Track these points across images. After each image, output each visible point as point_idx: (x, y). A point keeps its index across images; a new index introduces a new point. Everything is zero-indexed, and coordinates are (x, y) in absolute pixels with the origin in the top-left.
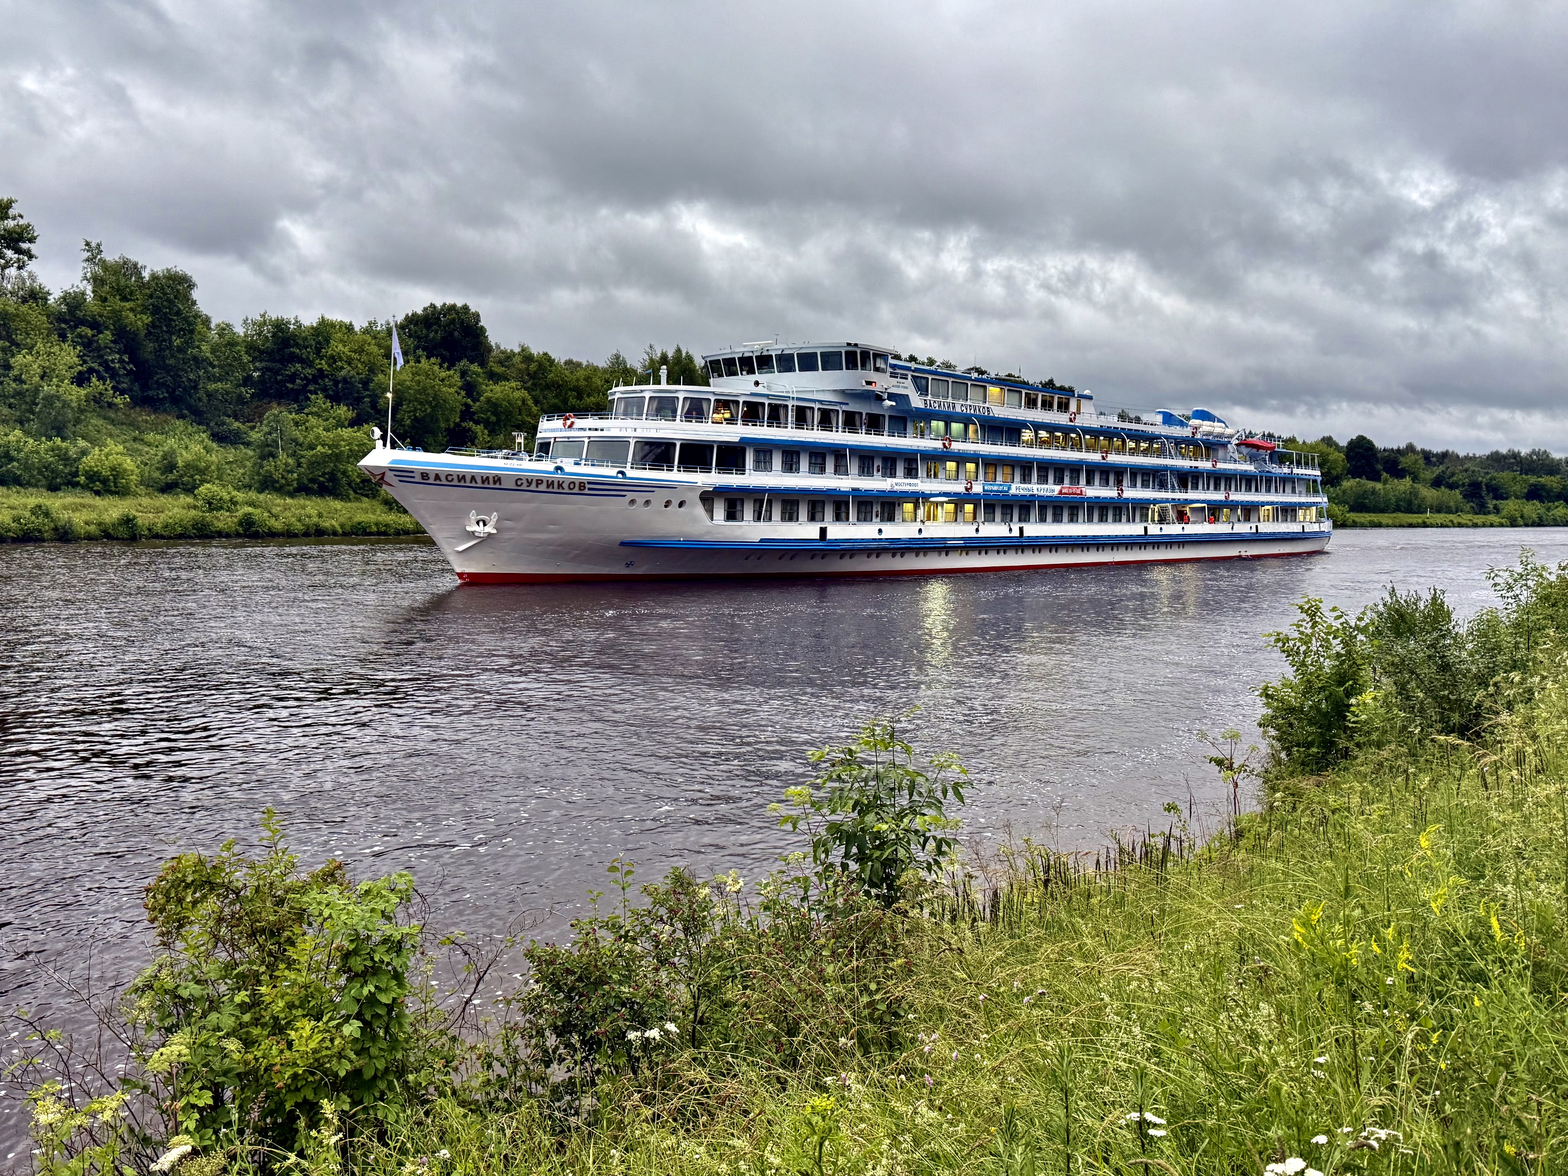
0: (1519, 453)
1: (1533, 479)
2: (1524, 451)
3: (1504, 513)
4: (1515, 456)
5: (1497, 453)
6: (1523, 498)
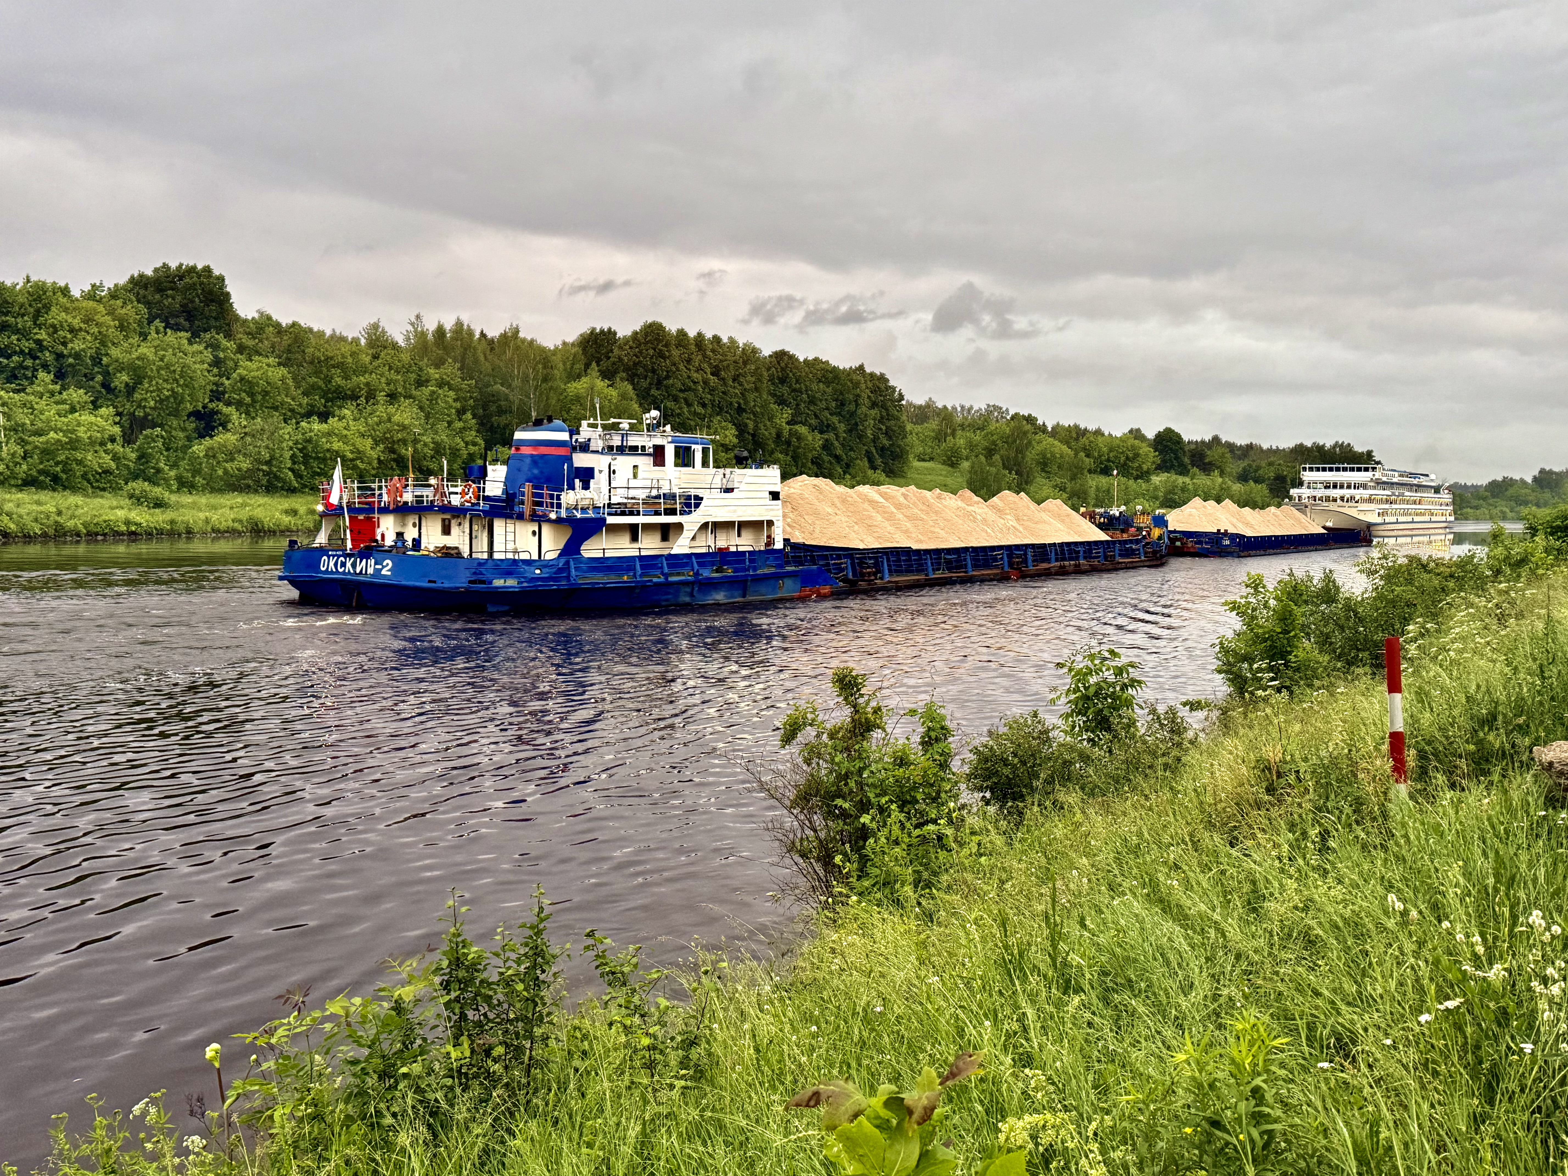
4: (1320, 448)
5: (1301, 445)
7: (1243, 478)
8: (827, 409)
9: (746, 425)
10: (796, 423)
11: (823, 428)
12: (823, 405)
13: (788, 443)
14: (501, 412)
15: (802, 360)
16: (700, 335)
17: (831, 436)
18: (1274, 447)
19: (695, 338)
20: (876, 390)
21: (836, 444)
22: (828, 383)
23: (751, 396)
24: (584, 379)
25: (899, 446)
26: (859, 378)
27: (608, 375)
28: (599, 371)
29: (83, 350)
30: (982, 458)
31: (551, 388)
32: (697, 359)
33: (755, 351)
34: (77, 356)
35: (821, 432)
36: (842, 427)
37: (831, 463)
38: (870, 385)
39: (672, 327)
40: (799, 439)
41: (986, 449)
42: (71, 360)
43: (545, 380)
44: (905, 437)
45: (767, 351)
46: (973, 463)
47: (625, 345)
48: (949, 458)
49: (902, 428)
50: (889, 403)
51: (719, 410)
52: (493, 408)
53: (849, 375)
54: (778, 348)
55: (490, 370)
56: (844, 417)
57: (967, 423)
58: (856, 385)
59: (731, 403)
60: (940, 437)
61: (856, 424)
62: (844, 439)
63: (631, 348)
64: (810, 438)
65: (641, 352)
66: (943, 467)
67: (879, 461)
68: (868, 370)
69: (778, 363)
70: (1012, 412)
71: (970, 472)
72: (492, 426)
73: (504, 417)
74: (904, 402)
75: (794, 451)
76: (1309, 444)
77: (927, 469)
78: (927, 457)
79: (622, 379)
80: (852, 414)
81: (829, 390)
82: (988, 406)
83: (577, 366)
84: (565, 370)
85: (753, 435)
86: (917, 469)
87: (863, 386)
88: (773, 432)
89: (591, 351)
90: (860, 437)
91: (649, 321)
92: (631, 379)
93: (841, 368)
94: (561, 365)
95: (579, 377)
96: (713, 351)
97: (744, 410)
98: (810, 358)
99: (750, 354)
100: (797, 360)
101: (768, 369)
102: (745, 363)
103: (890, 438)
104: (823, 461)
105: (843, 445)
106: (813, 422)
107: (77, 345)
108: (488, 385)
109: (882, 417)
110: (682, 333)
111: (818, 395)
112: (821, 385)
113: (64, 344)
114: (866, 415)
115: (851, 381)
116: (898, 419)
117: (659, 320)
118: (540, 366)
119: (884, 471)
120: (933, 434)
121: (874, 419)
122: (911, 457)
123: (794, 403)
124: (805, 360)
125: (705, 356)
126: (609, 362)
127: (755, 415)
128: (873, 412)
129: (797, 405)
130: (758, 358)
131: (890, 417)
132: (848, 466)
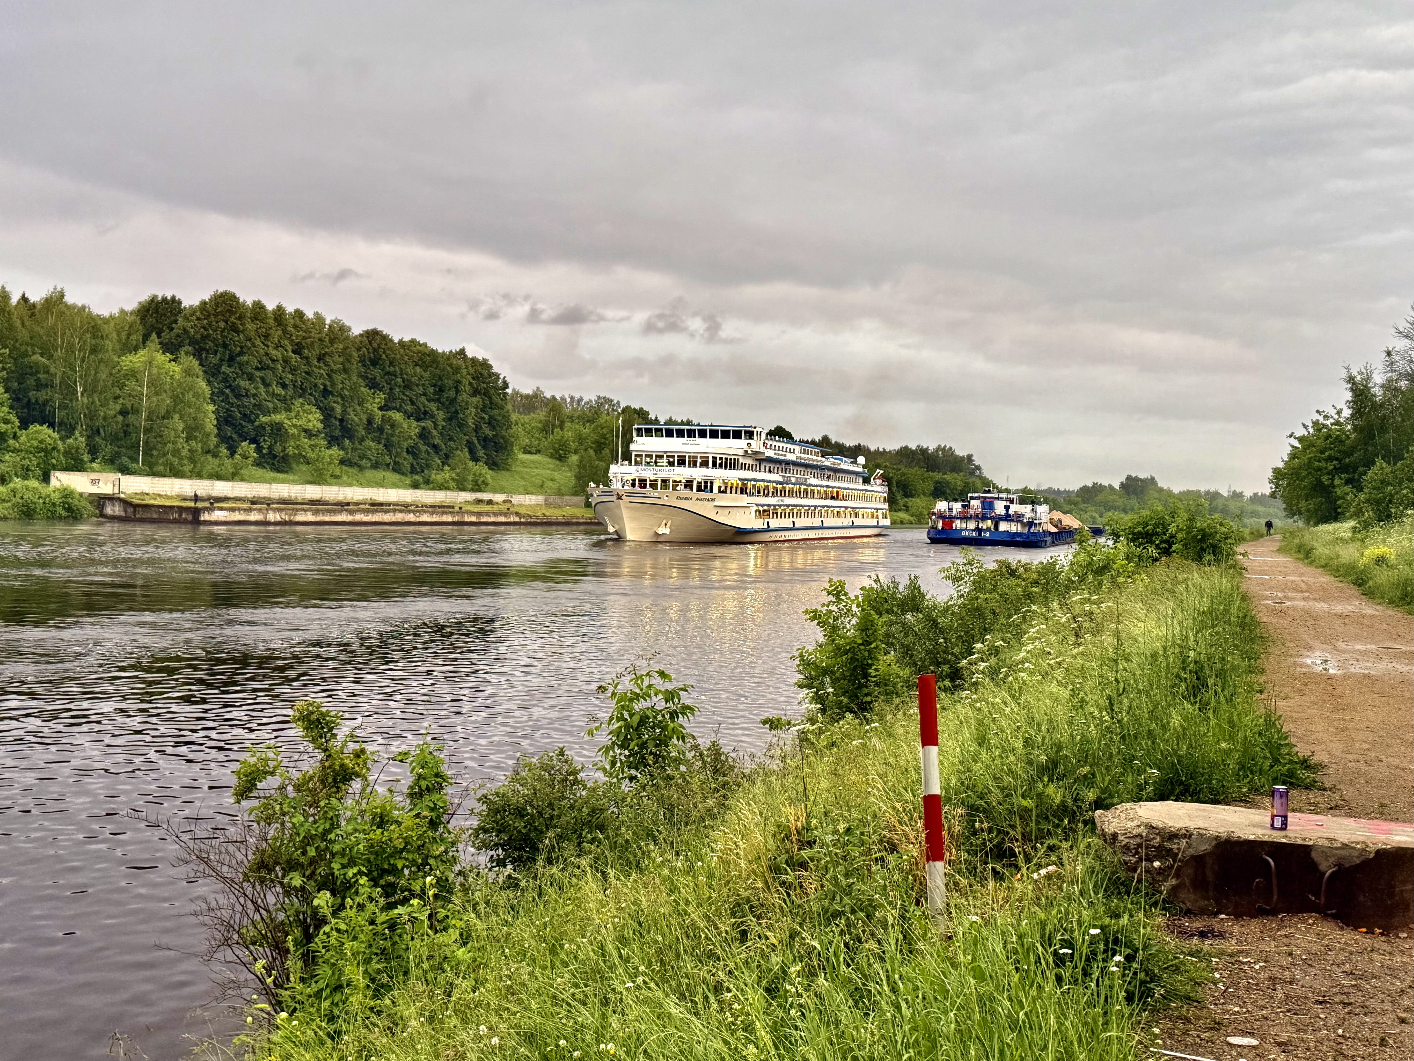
0: (927, 449)
1: (937, 476)
2: (932, 447)
3: (913, 510)
4: (924, 451)
5: (906, 447)
6: (930, 494)
8: (425, 394)
9: (333, 409)
10: (390, 409)
11: (420, 415)
12: (420, 390)
13: (381, 429)
14: (40, 386)
15: (396, 341)
16: (279, 308)
17: (428, 424)
18: (881, 450)
19: (274, 312)
20: (478, 377)
21: (435, 433)
22: (425, 367)
23: (338, 378)
24: (141, 352)
25: (503, 437)
26: (461, 362)
27: (171, 348)
28: (160, 343)
30: (591, 452)
31: (101, 361)
32: (276, 334)
33: (343, 329)
35: (418, 420)
36: (440, 415)
37: (429, 453)
38: (472, 370)
39: (247, 298)
40: (393, 426)
41: (596, 442)
43: (94, 351)
44: (510, 427)
45: (357, 330)
46: (582, 457)
47: (192, 315)
48: (557, 451)
49: (506, 417)
50: (492, 391)
51: (302, 392)
52: (31, 381)
53: (448, 359)
54: (370, 327)
55: (27, 339)
56: (443, 404)
57: (576, 415)
58: (457, 370)
59: (316, 385)
60: (546, 428)
61: (457, 412)
62: (443, 427)
63: (198, 319)
64: (405, 426)
65: (210, 325)
66: (550, 460)
67: (481, 453)
68: (470, 354)
69: (370, 342)
70: (623, 405)
71: (578, 466)
72: (29, 401)
73: (43, 392)
74: (509, 391)
75: (387, 439)
76: (913, 446)
77: (533, 462)
78: (533, 450)
79: (187, 353)
80: (453, 401)
81: (427, 375)
82: (599, 397)
83: (134, 337)
84: (119, 341)
85: (341, 421)
86: (523, 462)
87: (464, 372)
88: (364, 417)
89: (151, 320)
90: (460, 426)
91: (221, 290)
92: (198, 353)
93: (440, 351)
94: (114, 335)
95: (136, 349)
96: (295, 326)
97: (331, 393)
98: (407, 339)
99: (338, 332)
100: (391, 341)
101: (359, 349)
102: (332, 341)
103: (493, 428)
104: (420, 451)
105: (441, 434)
106: (409, 408)
108: (25, 355)
109: (485, 407)
110: (259, 306)
111: (414, 379)
112: (418, 369)
114: (467, 403)
115: (451, 365)
116: (502, 408)
117: (232, 289)
118: (89, 335)
119: (486, 463)
120: (540, 425)
121: (476, 408)
122: (516, 449)
123: (387, 387)
124: (401, 342)
125: (285, 331)
126: (172, 334)
127: (343, 398)
128: (475, 400)
129: (391, 389)
130: (347, 338)
131: (493, 405)
132: (447, 456)
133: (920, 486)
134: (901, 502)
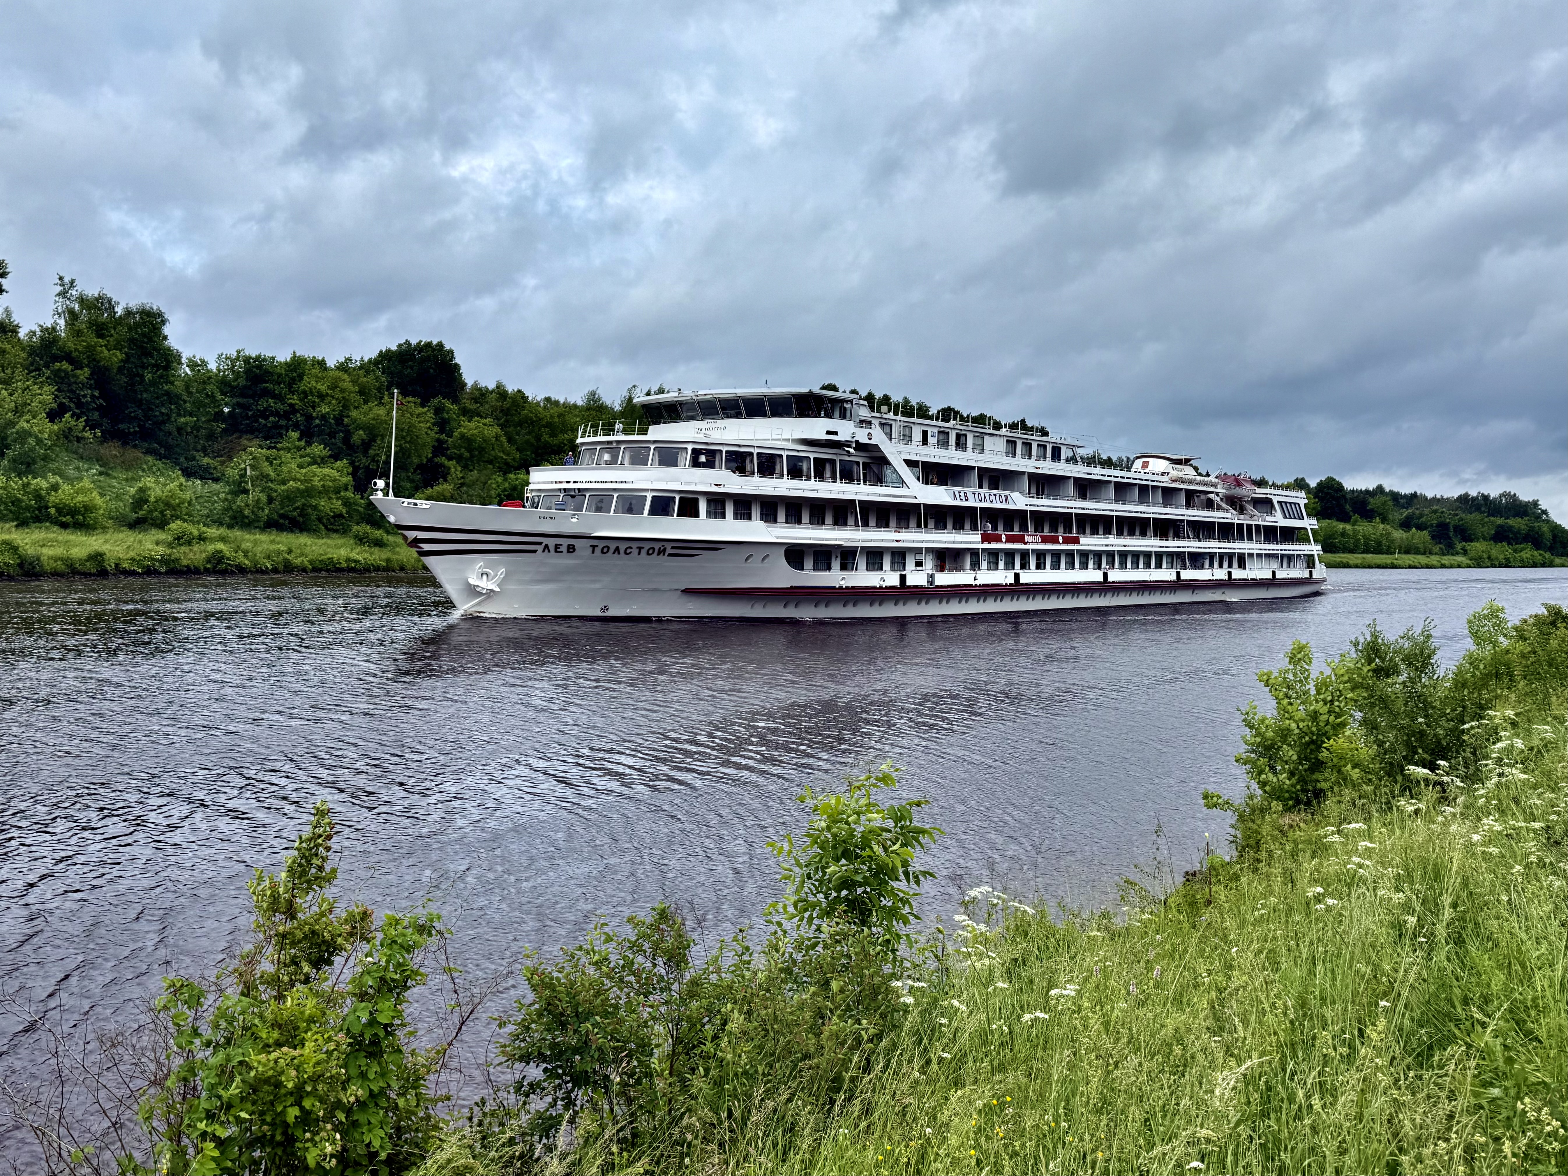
0: (1489, 496)
3: (1472, 554)
4: (1485, 498)
5: (1466, 495)
6: (1490, 539)
7: (1406, 525)
18: (1439, 497)
29: (328, 413)
34: (324, 417)
42: (317, 421)
76: (1473, 494)
107: (325, 409)
113: (314, 407)
133: (1481, 530)
134: (1459, 546)
